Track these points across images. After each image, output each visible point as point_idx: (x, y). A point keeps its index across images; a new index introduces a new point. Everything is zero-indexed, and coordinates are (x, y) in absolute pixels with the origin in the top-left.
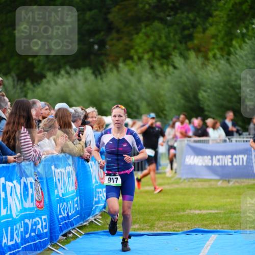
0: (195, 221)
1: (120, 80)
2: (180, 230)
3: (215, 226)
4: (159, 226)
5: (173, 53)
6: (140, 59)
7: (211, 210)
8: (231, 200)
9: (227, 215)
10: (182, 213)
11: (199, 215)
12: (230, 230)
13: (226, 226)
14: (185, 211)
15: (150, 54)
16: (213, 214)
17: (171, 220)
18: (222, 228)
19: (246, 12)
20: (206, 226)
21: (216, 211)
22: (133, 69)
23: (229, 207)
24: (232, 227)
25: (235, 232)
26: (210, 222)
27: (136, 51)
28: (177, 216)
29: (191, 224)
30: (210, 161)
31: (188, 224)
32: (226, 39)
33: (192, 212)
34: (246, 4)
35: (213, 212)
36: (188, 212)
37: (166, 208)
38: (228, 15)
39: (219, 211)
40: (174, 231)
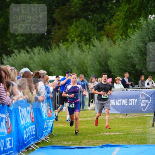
0: (106, 139)
1: (60, 54)
2: (97, 145)
3: (119, 142)
4: (84, 142)
5: (93, 38)
6: (73, 41)
7: (116, 132)
8: (128, 126)
9: (125, 136)
10: (98, 135)
11: (109, 136)
12: (127, 145)
13: (125, 142)
14: (100, 133)
15: (79, 38)
16: (117, 135)
17: (92, 139)
18: (123, 144)
19: (136, 13)
20: (113, 142)
21: (119, 133)
22: (68, 47)
23: (126, 131)
24: (129, 143)
25: (130, 146)
26: (115, 140)
27: (70, 36)
28: (96, 137)
29: (104, 141)
30: (114, 103)
31: (102, 141)
32: (124, 28)
33: (104, 134)
34: (136, 8)
35: (117, 134)
36: (102, 134)
37: (89, 131)
38: (125, 15)
39: (120, 133)
40: (93, 145)
